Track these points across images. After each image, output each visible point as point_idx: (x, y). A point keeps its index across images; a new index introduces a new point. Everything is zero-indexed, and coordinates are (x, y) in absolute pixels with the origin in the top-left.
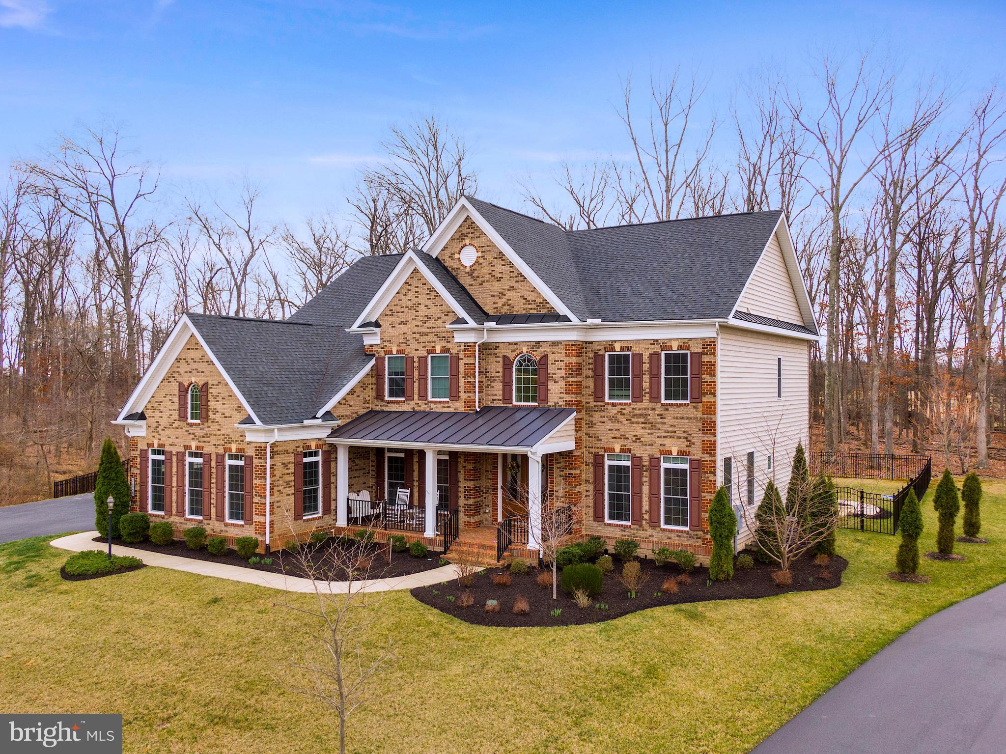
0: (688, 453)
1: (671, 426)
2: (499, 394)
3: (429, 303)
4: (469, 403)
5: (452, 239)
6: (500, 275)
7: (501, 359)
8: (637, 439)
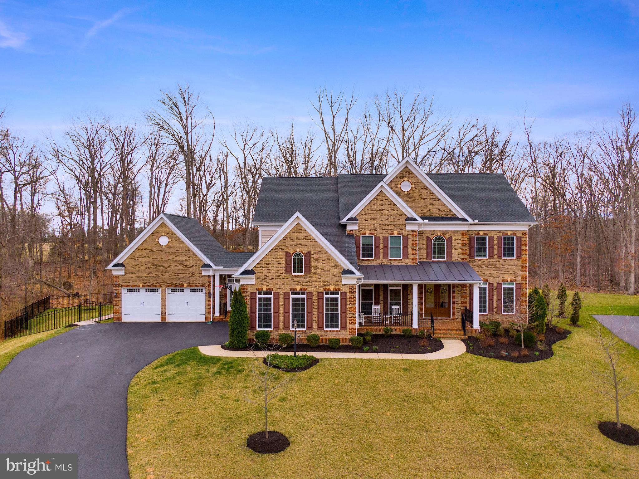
0: (515, 281)
1: (507, 269)
2: (425, 255)
3: (390, 209)
4: (414, 260)
5: (396, 177)
6: (425, 197)
7: (425, 239)
8: (491, 275)
